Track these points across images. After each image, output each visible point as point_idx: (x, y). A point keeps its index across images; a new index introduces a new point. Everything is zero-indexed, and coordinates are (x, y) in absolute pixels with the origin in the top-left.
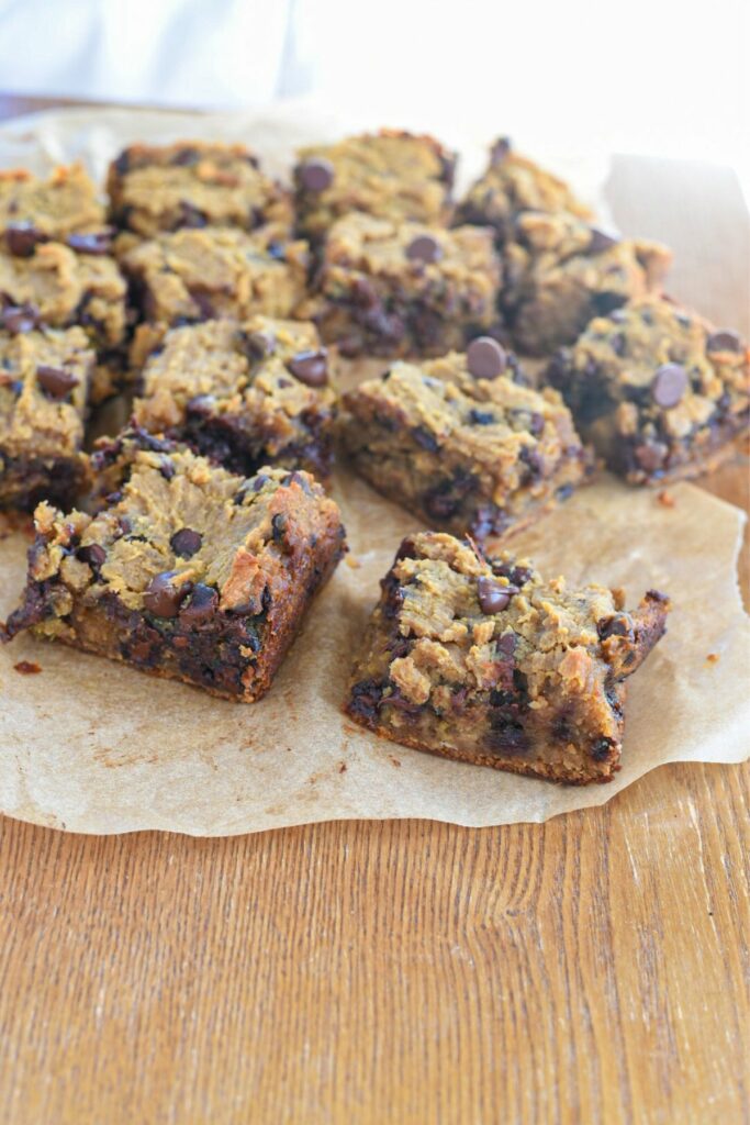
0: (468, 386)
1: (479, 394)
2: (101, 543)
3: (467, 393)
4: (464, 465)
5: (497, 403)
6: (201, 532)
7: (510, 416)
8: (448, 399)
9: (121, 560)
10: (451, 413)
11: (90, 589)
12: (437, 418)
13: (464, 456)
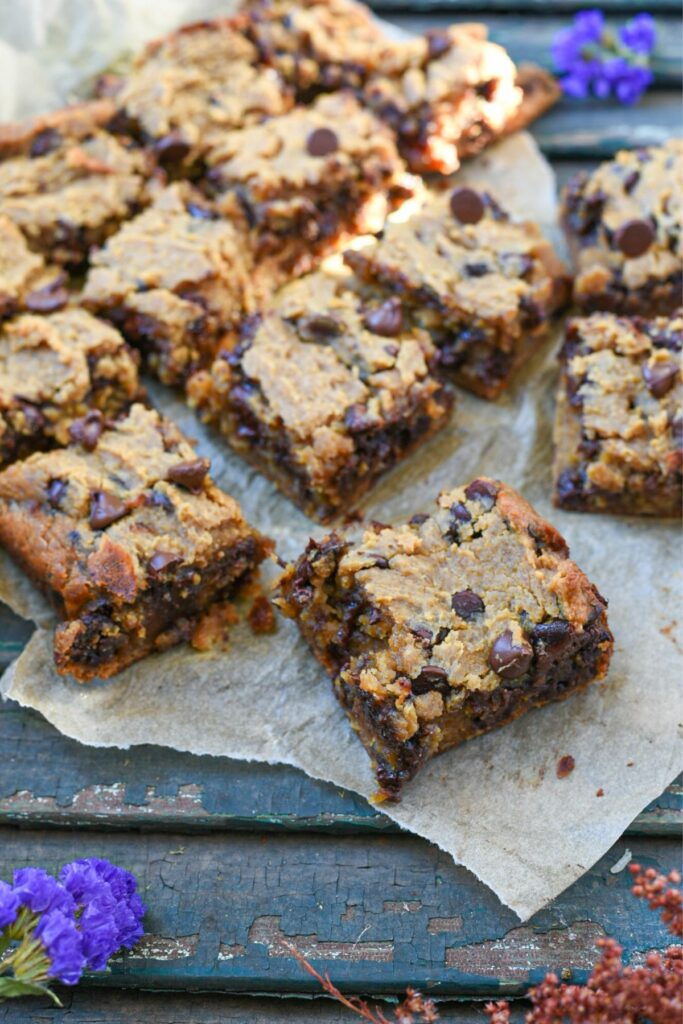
0: (456, 233)
1: (467, 240)
2: (425, 663)
3: (456, 241)
4: (467, 320)
5: (486, 249)
6: (466, 588)
7: (501, 262)
8: (440, 252)
9: (456, 662)
10: (446, 268)
11: (449, 704)
12: (436, 277)
13: (466, 313)
